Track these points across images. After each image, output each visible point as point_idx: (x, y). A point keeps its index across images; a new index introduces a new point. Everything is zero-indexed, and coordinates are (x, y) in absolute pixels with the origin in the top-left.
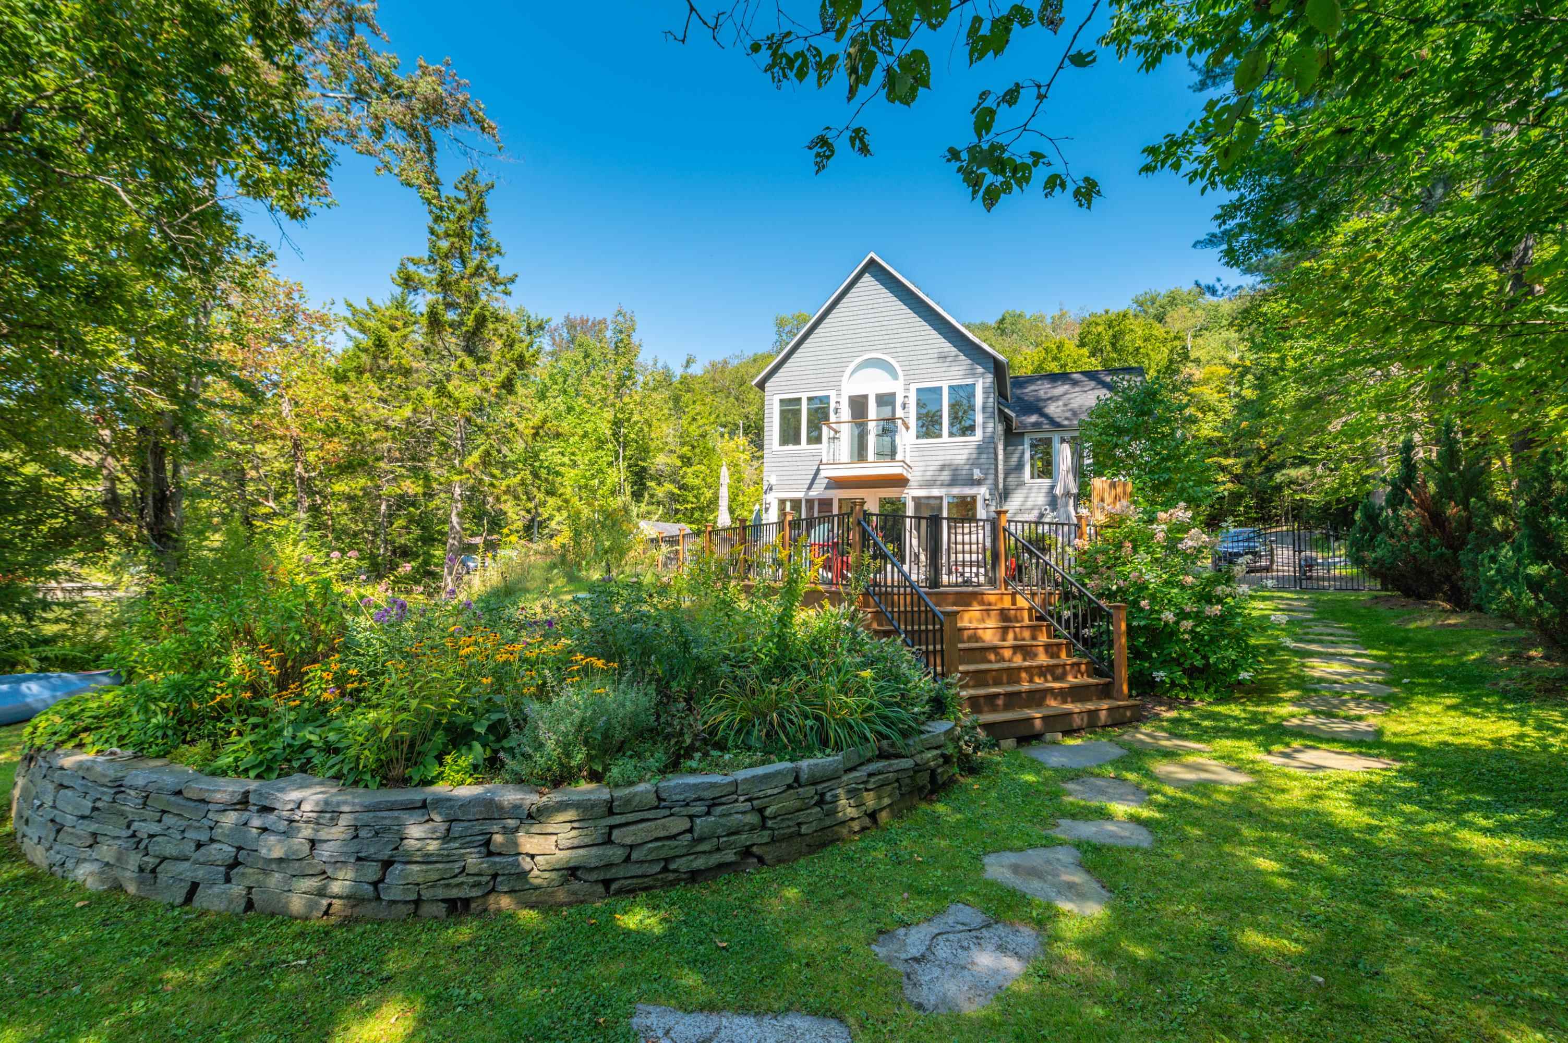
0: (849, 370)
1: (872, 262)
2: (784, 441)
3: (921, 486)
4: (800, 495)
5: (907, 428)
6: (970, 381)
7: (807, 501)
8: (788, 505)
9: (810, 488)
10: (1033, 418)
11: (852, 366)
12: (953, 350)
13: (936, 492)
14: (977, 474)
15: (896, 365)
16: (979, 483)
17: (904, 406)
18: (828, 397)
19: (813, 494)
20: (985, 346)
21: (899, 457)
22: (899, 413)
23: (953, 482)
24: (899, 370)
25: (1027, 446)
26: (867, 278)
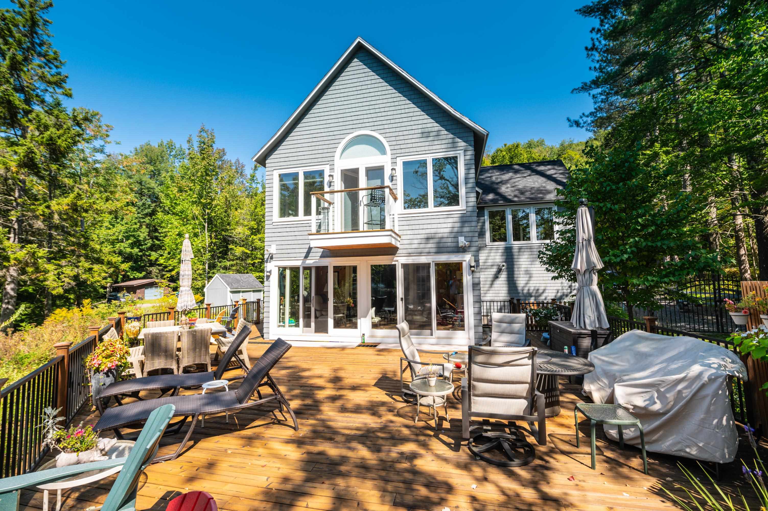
0: (341, 147)
1: (360, 47)
2: (284, 212)
3: (409, 255)
4: (298, 263)
5: (395, 199)
6: (451, 154)
7: (305, 268)
8: (288, 272)
9: (306, 257)
10: (491, 196)
11: (344, 143)
12: (436, 126)
13: (423, 260)
14: (462, 241)
15: (384, 141)
16: (464, 250)
17: (392, 178)
18: (323, 171)
19: (310, 262)
20: (466, 120)
21: (388, 226)
22: (387, 182)
23: (440, 250)
24: (386, 145)
25: (486, 217)
26: (356, 62)
